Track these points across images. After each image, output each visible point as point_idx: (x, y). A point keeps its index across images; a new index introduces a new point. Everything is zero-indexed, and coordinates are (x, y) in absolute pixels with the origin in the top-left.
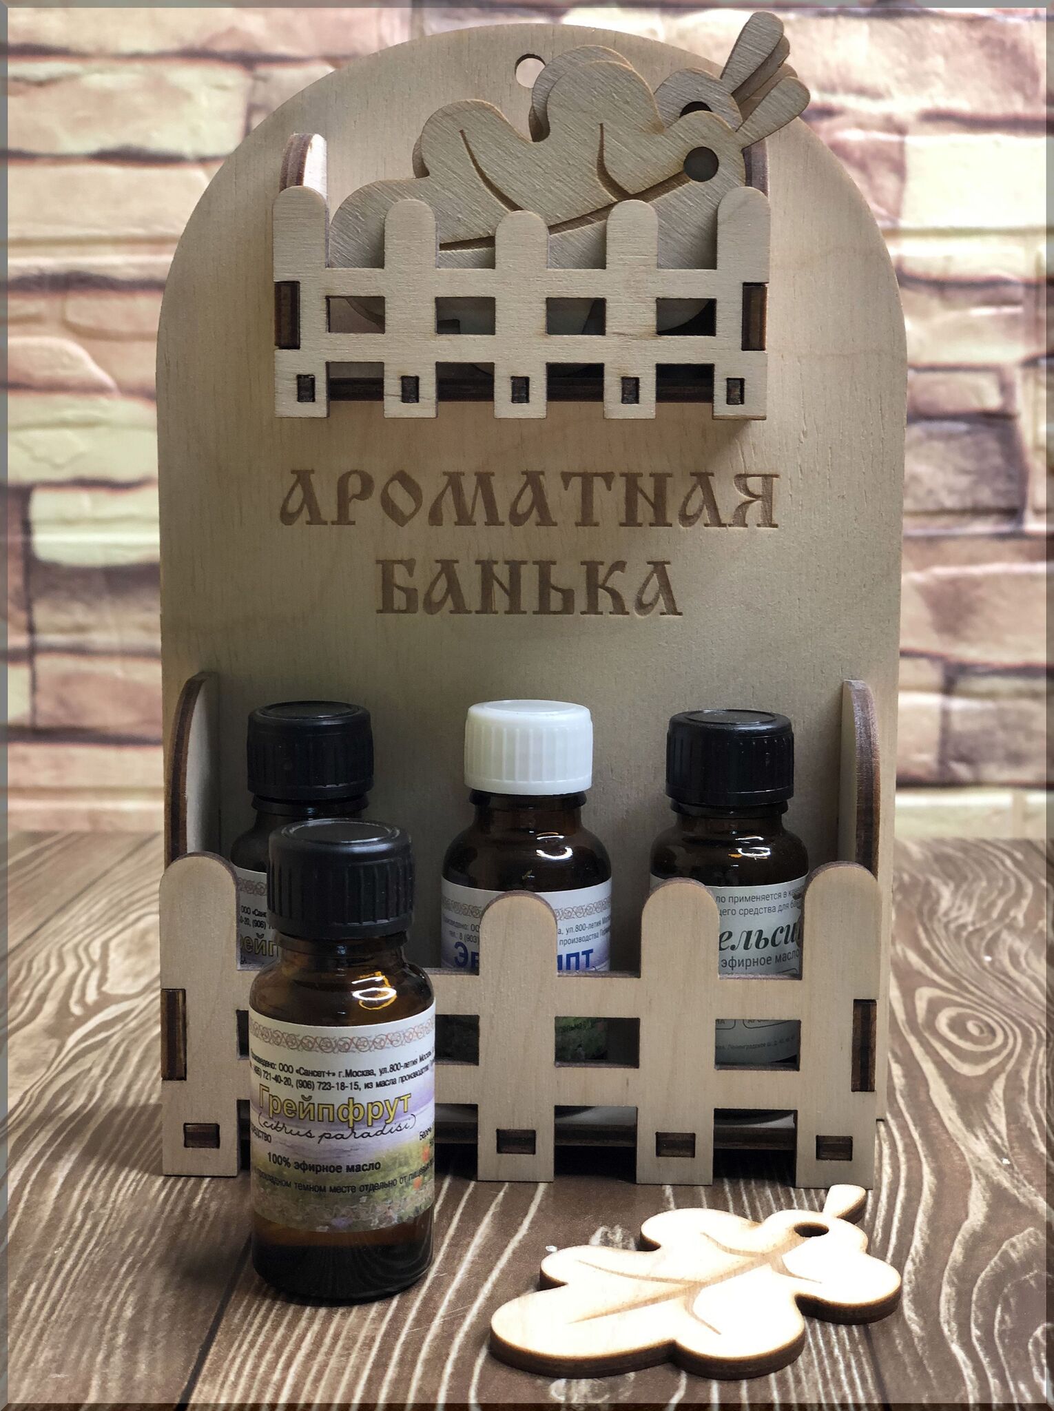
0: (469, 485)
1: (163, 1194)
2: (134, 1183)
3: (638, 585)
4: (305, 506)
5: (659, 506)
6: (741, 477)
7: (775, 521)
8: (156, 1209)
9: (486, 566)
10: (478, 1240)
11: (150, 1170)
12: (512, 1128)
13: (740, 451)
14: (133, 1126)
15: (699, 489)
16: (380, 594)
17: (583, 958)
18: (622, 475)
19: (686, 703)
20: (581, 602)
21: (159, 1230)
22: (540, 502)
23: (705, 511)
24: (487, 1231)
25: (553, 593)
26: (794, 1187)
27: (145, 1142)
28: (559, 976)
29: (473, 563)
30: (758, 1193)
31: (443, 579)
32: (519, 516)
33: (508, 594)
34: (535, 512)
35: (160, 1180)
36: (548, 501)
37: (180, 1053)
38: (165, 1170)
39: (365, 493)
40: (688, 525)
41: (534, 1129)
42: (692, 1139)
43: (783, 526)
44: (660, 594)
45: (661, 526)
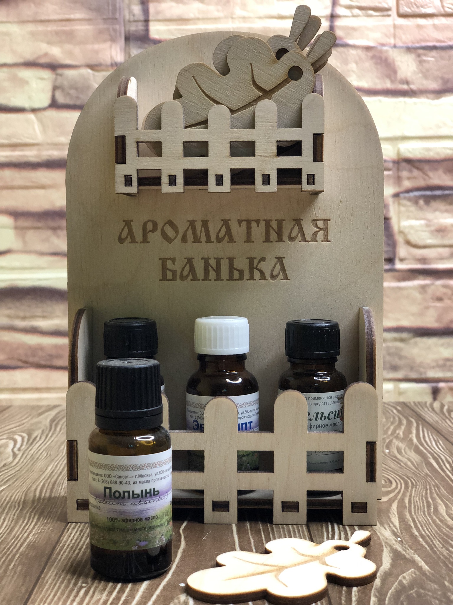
0: (199, 225)
3: (271, 267)
4: (129, 235)
5: (279, 234)
6: (315, 221)
7: (329, 239)
9: (206, 260)
12: (219, 500)
13: (314, 210)
15: (297, 226)
16: (161, 273)
17: (248, 425)
18: (264, 220)
19: (292, 317)
20: (247, 275)
22: (229, 232)
23: (299, 235)
25: (235, 271)
26: (342, 525)
28: (239, 433)
29: (200, 258)
31: (188, 265)
32: (220, 238)
33: (215, 272)
34: (227, 236)
36: (232, 232)
37: (75, 468)
38: (69, 520)
39: (154, 230)
40: (292, 241)
41: (229, 500)
42: (297, 504)
43: (333, 241)
44: (281, 272)
45: (280, 242)
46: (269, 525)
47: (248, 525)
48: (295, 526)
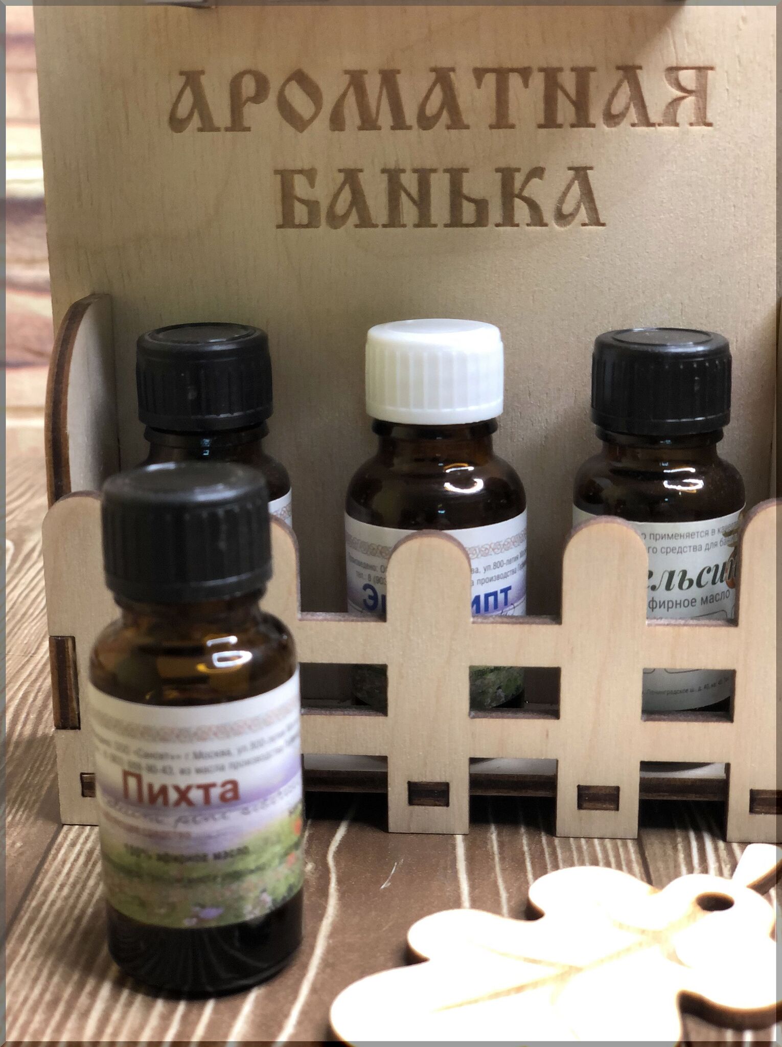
0: (373, 84)
3: (556, 194)
4: (196, 111)
5: (581, 105)
6: (673, 70)
7: (709, 119)
9: (393, 175)
12: (424, 780)
13: (671, 42)
15: (626, 84)
16: (279, 208)
17: (501, 597)
18: (541, 70)
19: (609, 322)
20: (495, 213)
22: (450, 103)
23: (632, 110)
25: (465, 204)
28: (474, 623)
29: (378, 170)
31: (347, 190)
32: (428, 119)
33: (417, 205)
34: (445, 114)
36: (460, 101)
37: (72, 701)
38: (63, 821)
39: (259, 96)
40: (613, 125)
41: (447, 781)
42: (616, 793)
43: (719, 125)
44: (582, 203)
45: (583, 127)
46: (544, 839)
47: (493, 835)
48: (608, 844)
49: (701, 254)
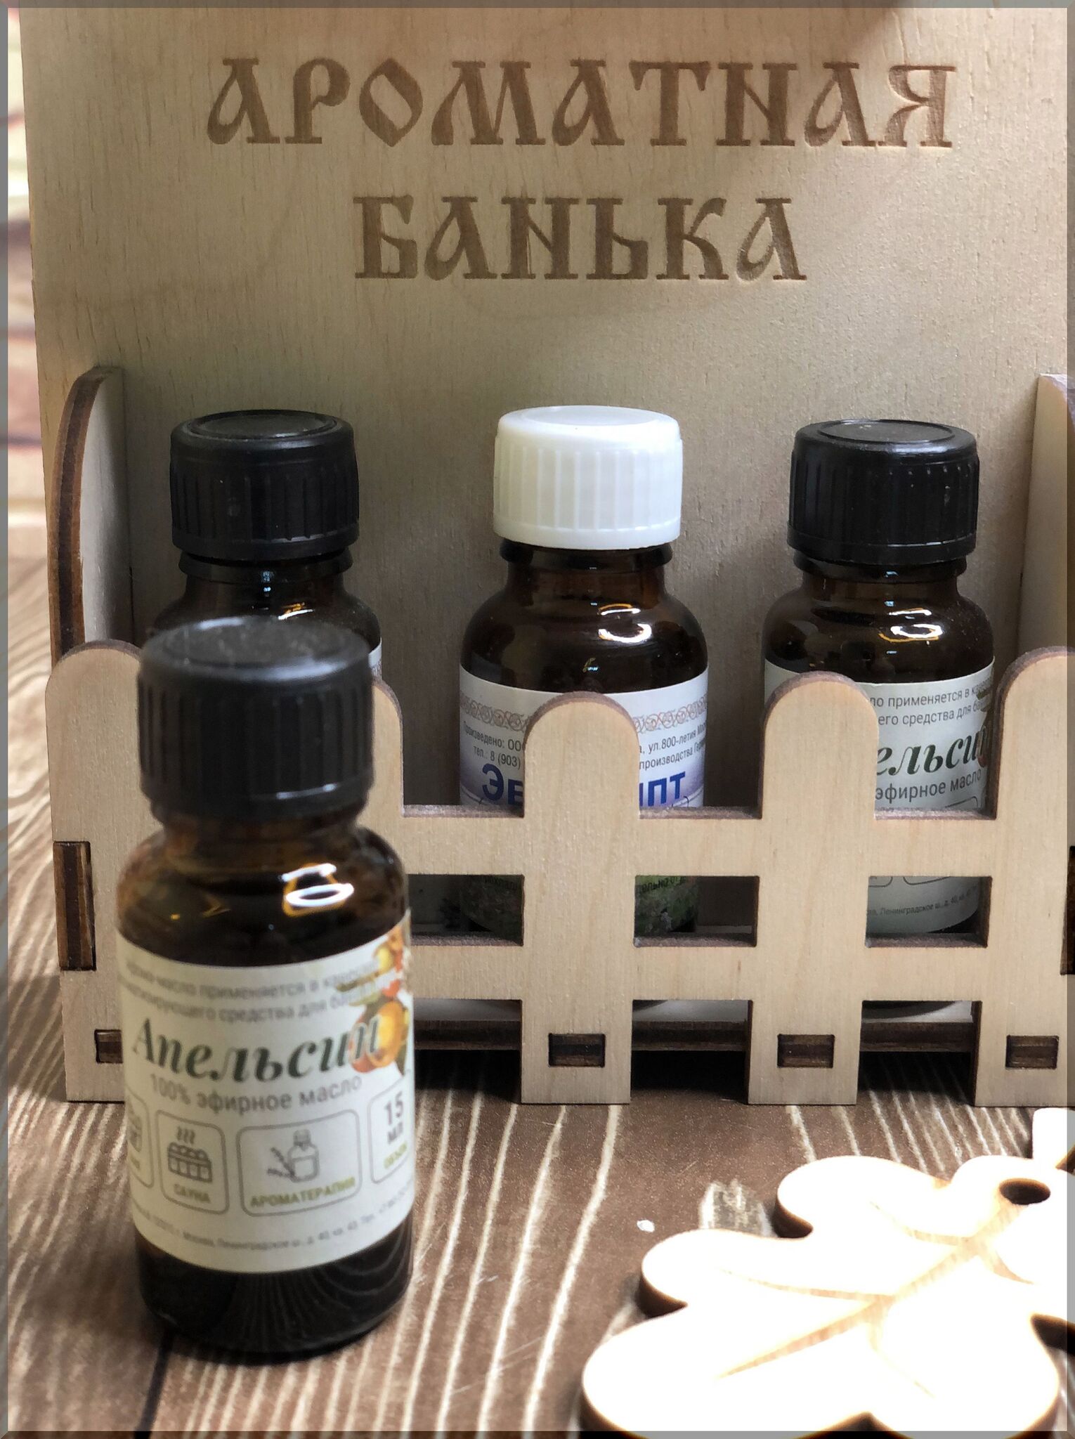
0: (492, 81)
1: (69, 1134)
2: (26, 1116)
3: (743, 235)
4: (246, 114)
5: (776, 114)
6: (900, 70)
7: (947, 137)
8: (59, 1163)
9: (518, 207)
10: (535, 1213)
11: (49, 1091)
12: (571, 1031)
13: (898, 31)
14: (22, 1015)
15: (836, 87)
16: (361, 249)
17: (671, 786)
18: (722, 66)
19: (808, 410)
20: (657, 260)
21: (63, 1202)
22: (598, 109)
23: (845, 123)
24: (548, 1193)
25: (616, 246)
26: (972, 1105)
27: (39, 1043)
28: (642, 817)
29: (498, 197)
30: (923, 1117)
31: (454, 224)
32: (568, 130)
33: (549, 247)
35: (64, 1108)
36: (610, 106)
37: (86, 932)
38: (70, 1095)
39: (335, 95)
40: (818, 141)
41: (603, 1033)
42: (829, 1043)
43: (960, 145)
44: (775, 249)
45: (778, 144)
49: (933, 319)
